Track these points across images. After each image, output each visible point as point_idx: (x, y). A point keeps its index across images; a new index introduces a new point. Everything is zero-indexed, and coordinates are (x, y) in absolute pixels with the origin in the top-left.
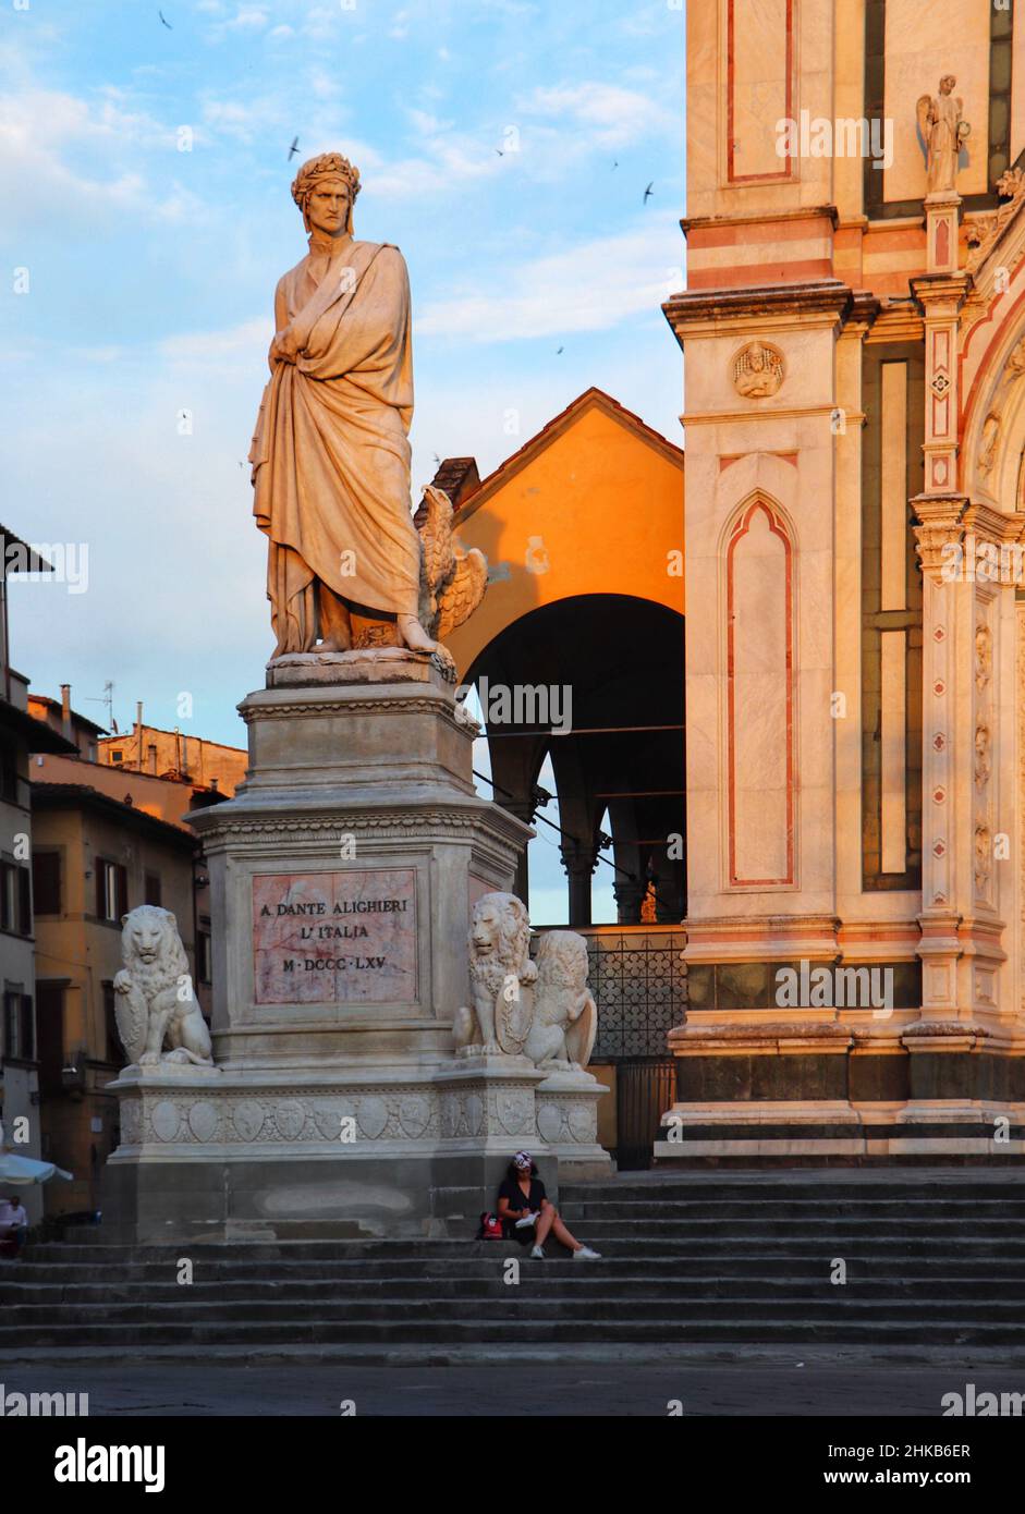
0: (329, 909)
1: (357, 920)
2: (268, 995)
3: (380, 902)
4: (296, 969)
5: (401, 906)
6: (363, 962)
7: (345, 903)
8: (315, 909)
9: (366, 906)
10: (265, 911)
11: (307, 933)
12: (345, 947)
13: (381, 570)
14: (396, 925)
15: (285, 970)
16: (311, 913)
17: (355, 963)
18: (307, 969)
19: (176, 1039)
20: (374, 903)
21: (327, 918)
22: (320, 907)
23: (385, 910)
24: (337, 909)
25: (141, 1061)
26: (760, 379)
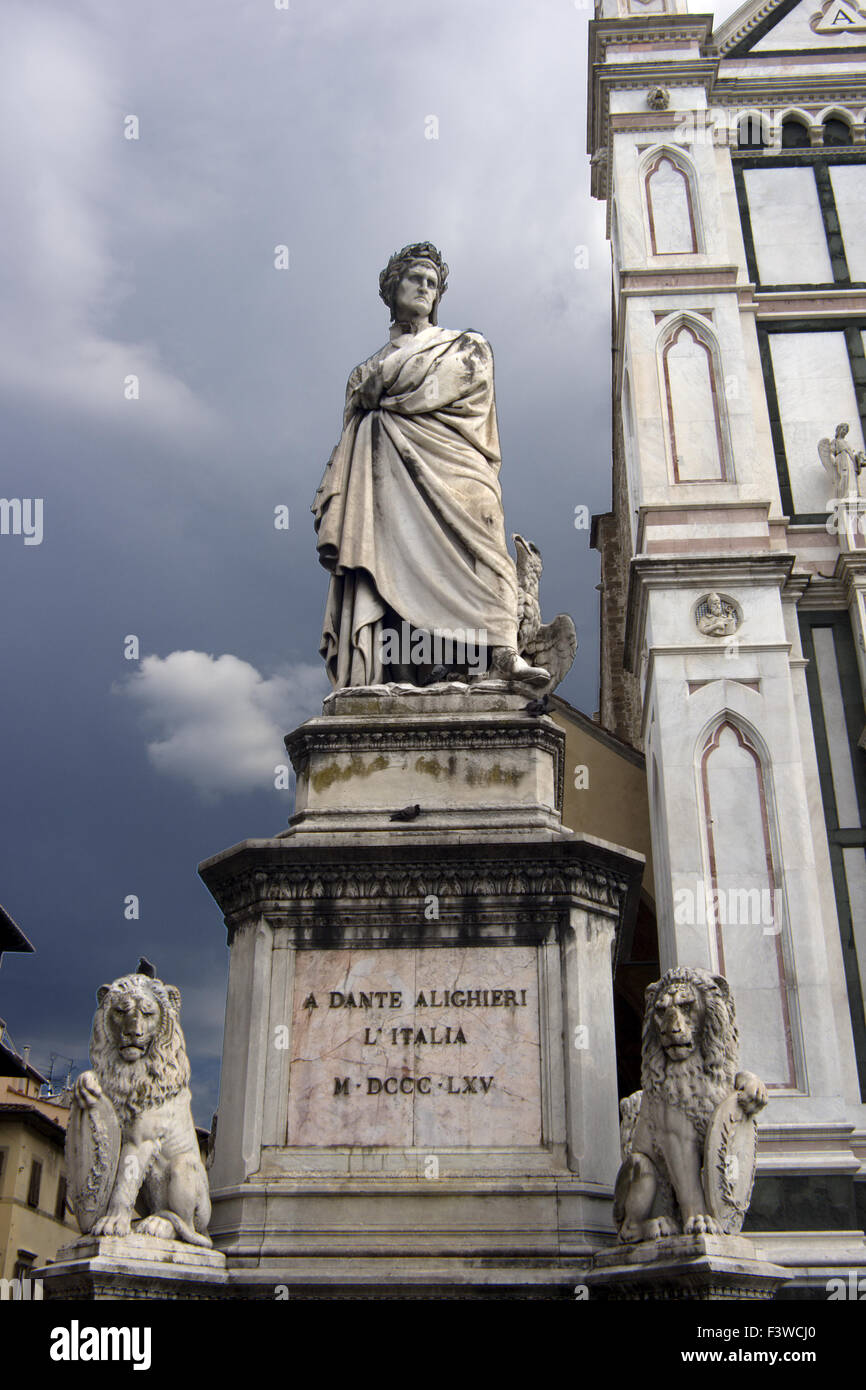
0: (408, 1000)
1: (451, 1018)
2: (306, 1132)
3: (486, 993)
4: (353, 1091)
5: (518, 998)
6: (458, 1084)
7: (433, 993)
8: (387, 1001)
9: (465, 997)
10: (311, 1003)
11: (373, 1037)
12: (434, 1060)
13: (474, 600)
14: (512, 1027)
15: (336, 1093)
16: (381, 1006)
17: (445, 1084)
18: (370, 1093)
19: (159, 1195)
20: (478, 993)
21: (407, 1015)
22: (395, 998)
23: (494, 1005)
24: (421, 1001)
25: (99, 1228)
26: (721, 622)
